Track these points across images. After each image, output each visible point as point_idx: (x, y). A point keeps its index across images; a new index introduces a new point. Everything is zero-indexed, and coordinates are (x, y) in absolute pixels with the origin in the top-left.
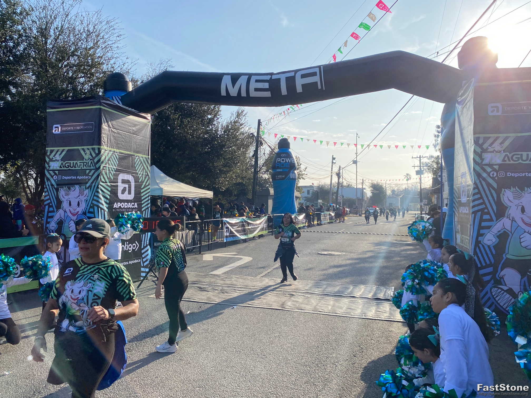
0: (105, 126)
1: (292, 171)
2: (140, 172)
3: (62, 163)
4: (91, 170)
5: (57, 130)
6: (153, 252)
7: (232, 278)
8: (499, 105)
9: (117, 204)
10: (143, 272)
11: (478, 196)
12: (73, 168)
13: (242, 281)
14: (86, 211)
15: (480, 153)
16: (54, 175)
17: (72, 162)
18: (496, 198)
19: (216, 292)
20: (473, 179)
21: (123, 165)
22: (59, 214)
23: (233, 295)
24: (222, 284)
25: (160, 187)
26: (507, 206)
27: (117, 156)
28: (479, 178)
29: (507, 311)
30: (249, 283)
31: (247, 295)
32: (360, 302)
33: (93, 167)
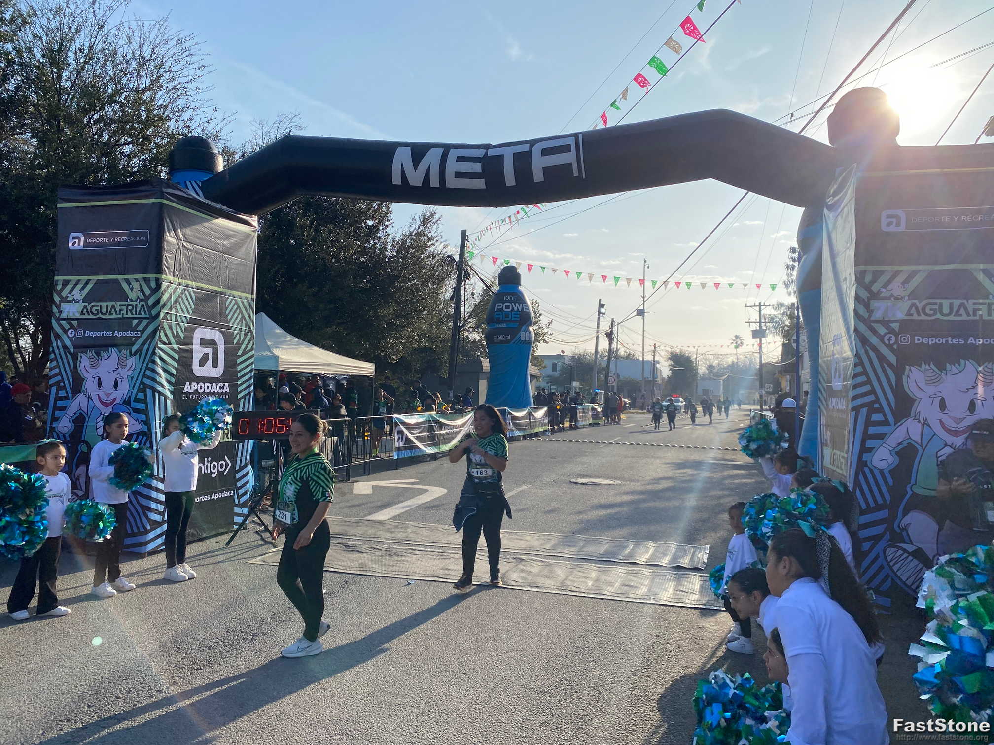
0: (169, 238)
1: (523, 328)
2: (235, 325)
3: (85, 307)
4: (141, 320)
5: (77, 242)
6: (257, 478)
7: (406, 528)
8: (900, 213)
9: (190, 385)
10: (239, 515)
11: (862, 379)
12: (107, 316)
13: (426, 534)
14: (130, 397)
15: (866, 300)
16: (69, 329)
17: (104, 304)
18: (894, 384)
19: (378, 553)
20: (853, 348)
21: (202, 311)
22: (78, 403)
23: (408, 559)
24: (388, 539)
25: (273, 353)
26: (914, 397)
27: (193, 294)
28: (864, 346)
29: (913, 591)
30: (440, 537)
31: (435, 561)
32: (646, 574)
33: (146, 314)
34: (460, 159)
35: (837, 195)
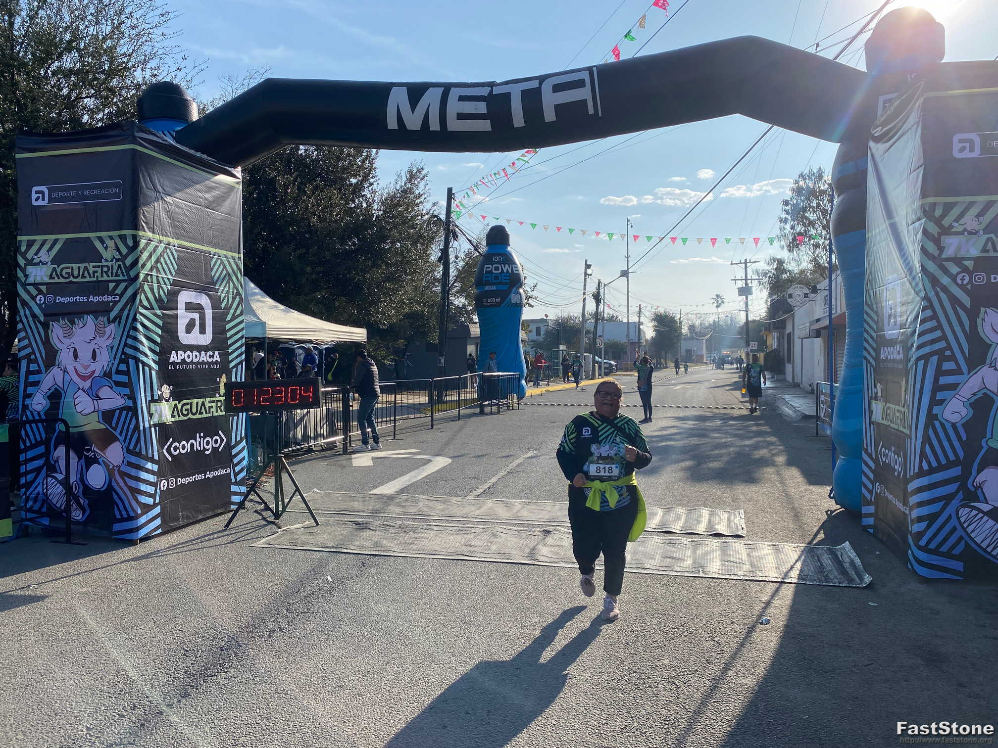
0: (146, 189)
1: (514, 289)
2: (222, 287)
3: (54, 269)
4: (118, 283)
5: (40, 197)
6: (252, 454)
7: (417, 501)
8: (974, 136)
9: (177, 354)
10: (236, 494)
11: (933, 323)
12: (79, 280)
13: (440, 507)
14: (111, 369)
15: (936, 236)
17: (75, 266)
18: (967, 328)
19: (392, 530)
20: (920, 291)
21: (186, 272)
22: (51, 379)
23: (425, 535)
24: (399, 514)
25: (260, 320)
26: (991, 343)
27: (175, 253)
28: (933, 287)
29: (989, 553)
30: (455, 511)
31: (455, 536)
32: (685, 543)
33: (124, 276)
34: (462, 98)
35: (891, 123)
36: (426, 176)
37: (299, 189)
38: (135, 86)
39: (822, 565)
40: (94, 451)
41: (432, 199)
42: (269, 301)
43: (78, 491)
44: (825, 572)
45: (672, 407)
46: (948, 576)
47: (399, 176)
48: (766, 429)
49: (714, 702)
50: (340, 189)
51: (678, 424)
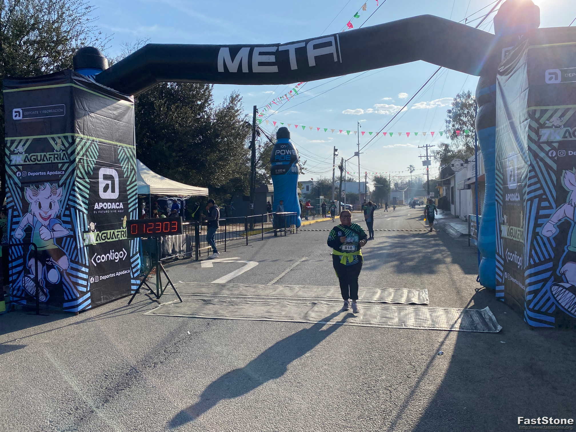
0: (79, 109)
1: (293, 164)
2: (125, 166)
3: (27, 156)
4: (64, 164)
5: (18, 115)
6: (143, 262)
7: (239, 287)
8: (557, 71)
9: (98, 204)
10: (134, 284)
11: (535, 180)
12: (41, 162)
13: (252, 291)
14: (60, 214)
15: (537, 129)
16: (17, 172)
17: (39, 154)
18: (555, 182)
19: (225, 304)
20: (528, 161)
21: (104, 157)
22: (26, 220)
23: (245, 307)
24: (229, 295)
25: (147, 184)
26: (569, 191)
27: (97, 146)
28: (535, 159)
29: (570, 312)
30: (261, 292)
31: (261, 307)
32: (394, 309)
33: (67, 159)
34: (261, 54)
35: (509, 64)
36: (241, 99)
37: (167, 108)
38: (72, 50)
39: (473, 320)
40: (52, 261)
41: (245, 113)
42: (152, 173)
43: (42, 284)
44: (475, 324)
45: (385, 230)
46: (546, 326)
47: (226, 99)
48: (440, 242)
49: (412, 400)
50: (191, 108)
51: (389, 240)
